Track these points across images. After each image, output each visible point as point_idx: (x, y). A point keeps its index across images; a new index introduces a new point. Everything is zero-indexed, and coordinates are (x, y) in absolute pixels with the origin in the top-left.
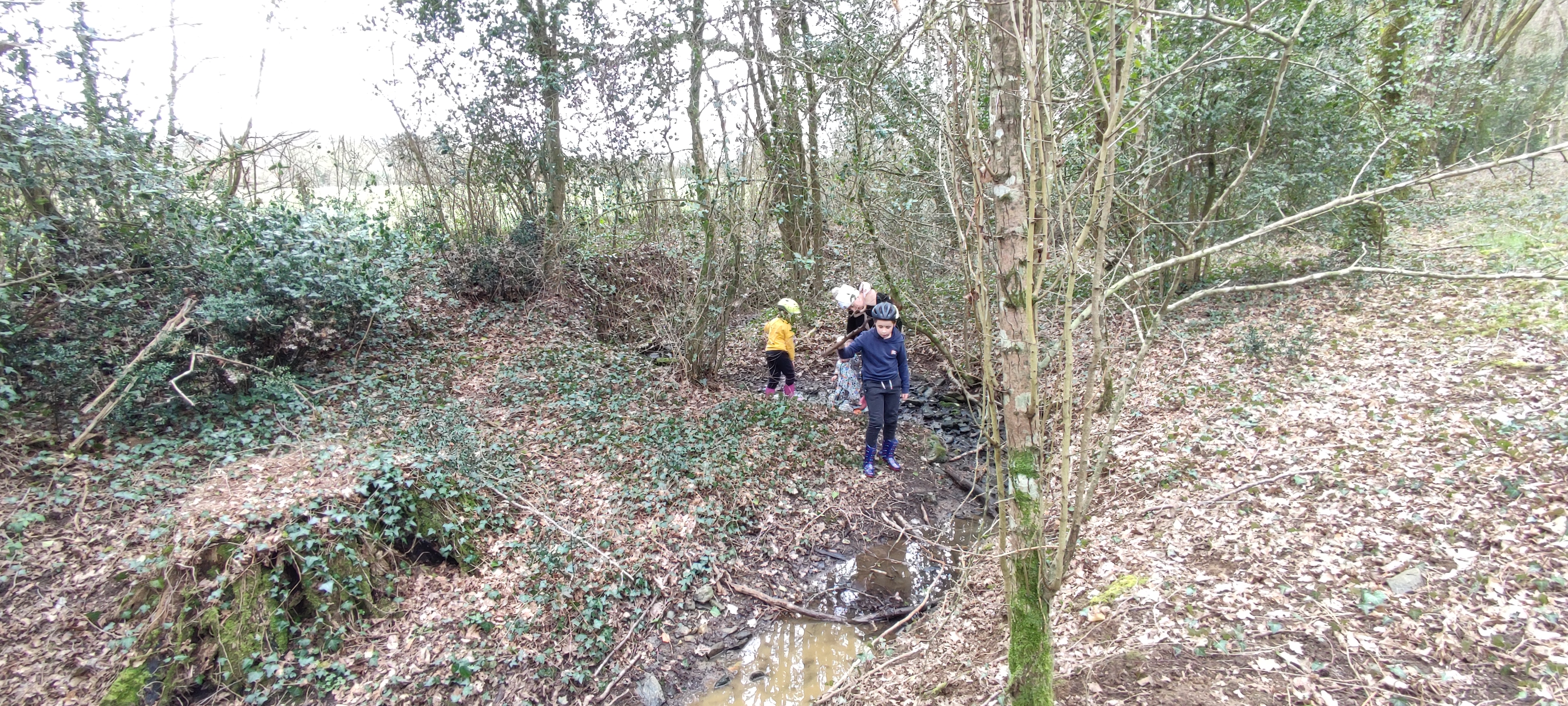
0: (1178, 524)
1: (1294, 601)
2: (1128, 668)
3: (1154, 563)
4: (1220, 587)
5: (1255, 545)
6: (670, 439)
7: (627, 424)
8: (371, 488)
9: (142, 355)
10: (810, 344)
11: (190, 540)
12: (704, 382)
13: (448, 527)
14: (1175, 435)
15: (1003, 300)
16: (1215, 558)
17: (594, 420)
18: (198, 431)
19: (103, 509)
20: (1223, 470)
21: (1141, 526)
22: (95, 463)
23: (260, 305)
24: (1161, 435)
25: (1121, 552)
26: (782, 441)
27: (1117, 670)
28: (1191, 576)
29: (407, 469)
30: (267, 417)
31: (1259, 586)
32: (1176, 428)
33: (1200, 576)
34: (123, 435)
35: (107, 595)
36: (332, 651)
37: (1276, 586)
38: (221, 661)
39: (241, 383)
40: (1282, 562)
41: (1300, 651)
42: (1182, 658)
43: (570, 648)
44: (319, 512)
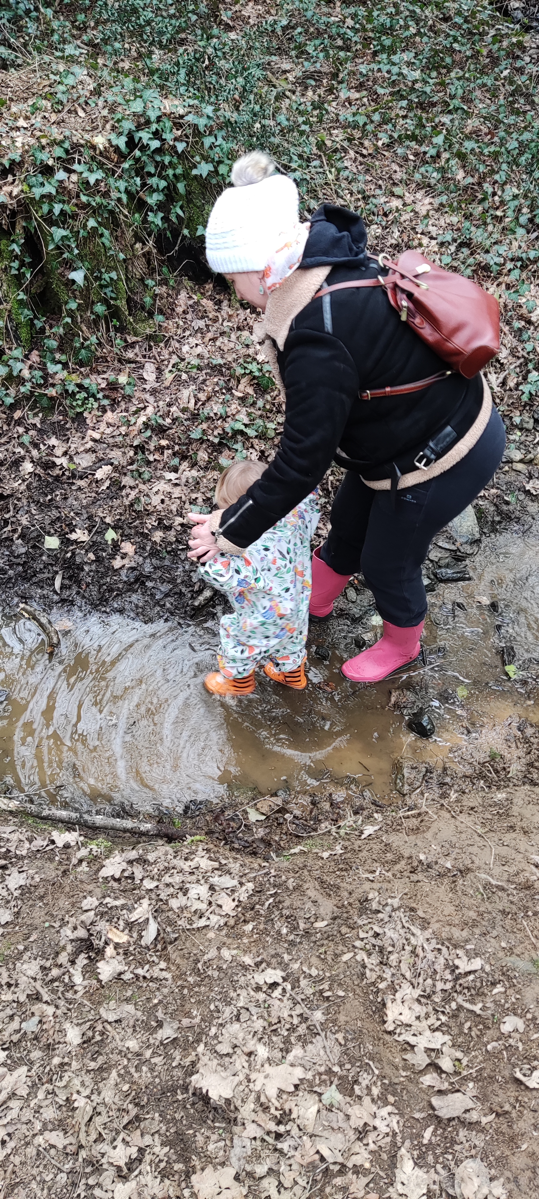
8: (131, 143)
29: (178, 122)
36: (81, 364)
44: (66, 164)
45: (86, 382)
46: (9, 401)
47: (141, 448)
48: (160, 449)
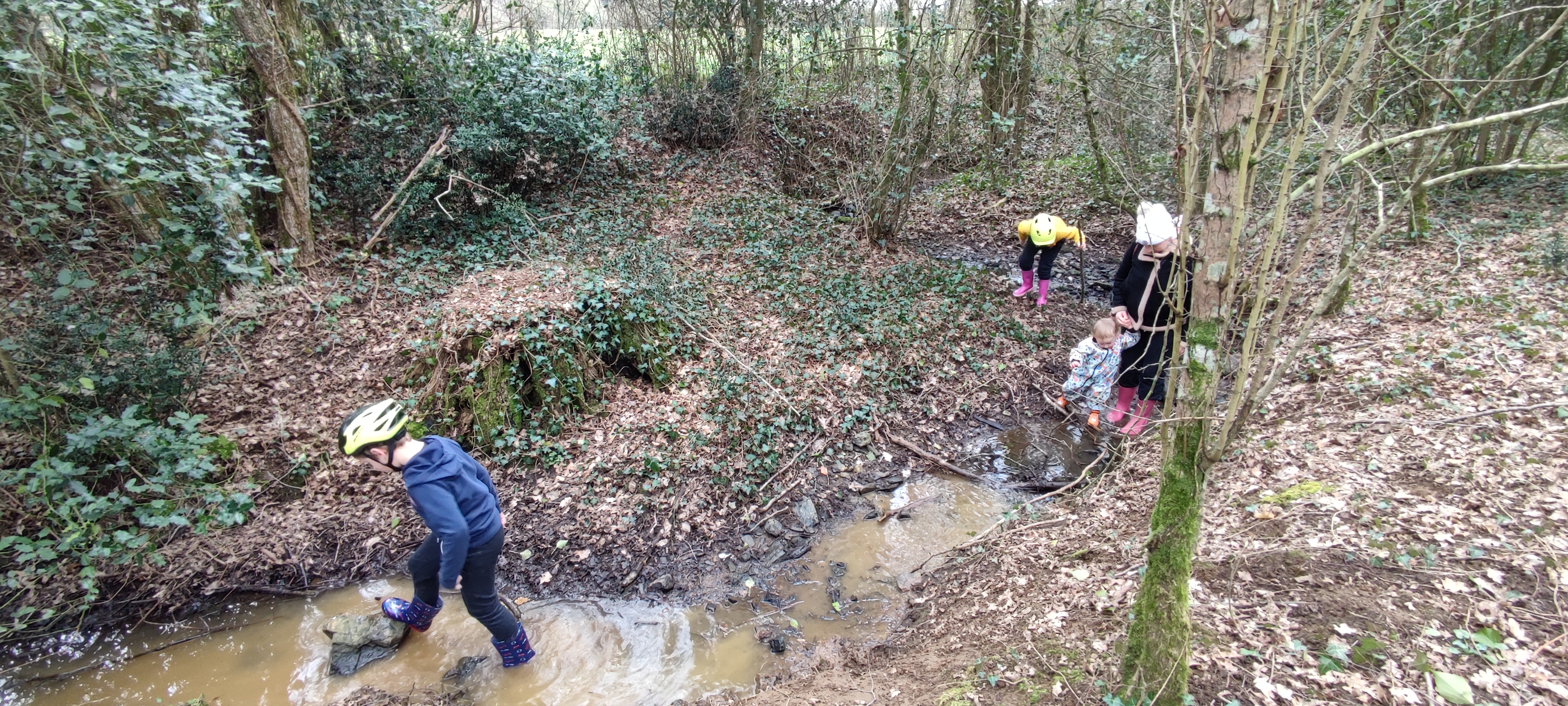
0: (1390, 440)
1: (1511, 533)
2: (1287, 564)
3: (1349, 475)
4: (1422, 507)
5: (1482, 473)
6: (845, 294)
7: (805, 276)
8: (586, 306)
9: (413, 175)
10: (997, 214)
11: (453, 329)
12: (883, 242)
13: (646, 347)
14: (1417, 348)
15: (1215, 160)
16: (1428, 480)
17: (774, 268)
18: (454, 244)
19: (389, 299)
20: (1468, 392)
21: (1343, 437)
22: (383, 262)
23: (498, 137)
24: (1397, 346)
25: (1310, 460)
26: (955, 308)
27: (1274, 564)
28: (1389, 493)
29: (614, 293)
30: (504, 237)
31: (1472, 513)
32: (1420, 340)
33: (1401, 494)
34: (401, 241)
35: (396, 365)
36: (554, 434)
37: (1493, 516)
38: (476, 427)
39: (484, 205)
40: (1511, 494)
41: (1499, 580)
42: (1353, 565)
43: (741, 465)
44: (546, 320)
45: (556, 446)
46: (505, 462)
47: (591, 484)
48: (604, 484)
